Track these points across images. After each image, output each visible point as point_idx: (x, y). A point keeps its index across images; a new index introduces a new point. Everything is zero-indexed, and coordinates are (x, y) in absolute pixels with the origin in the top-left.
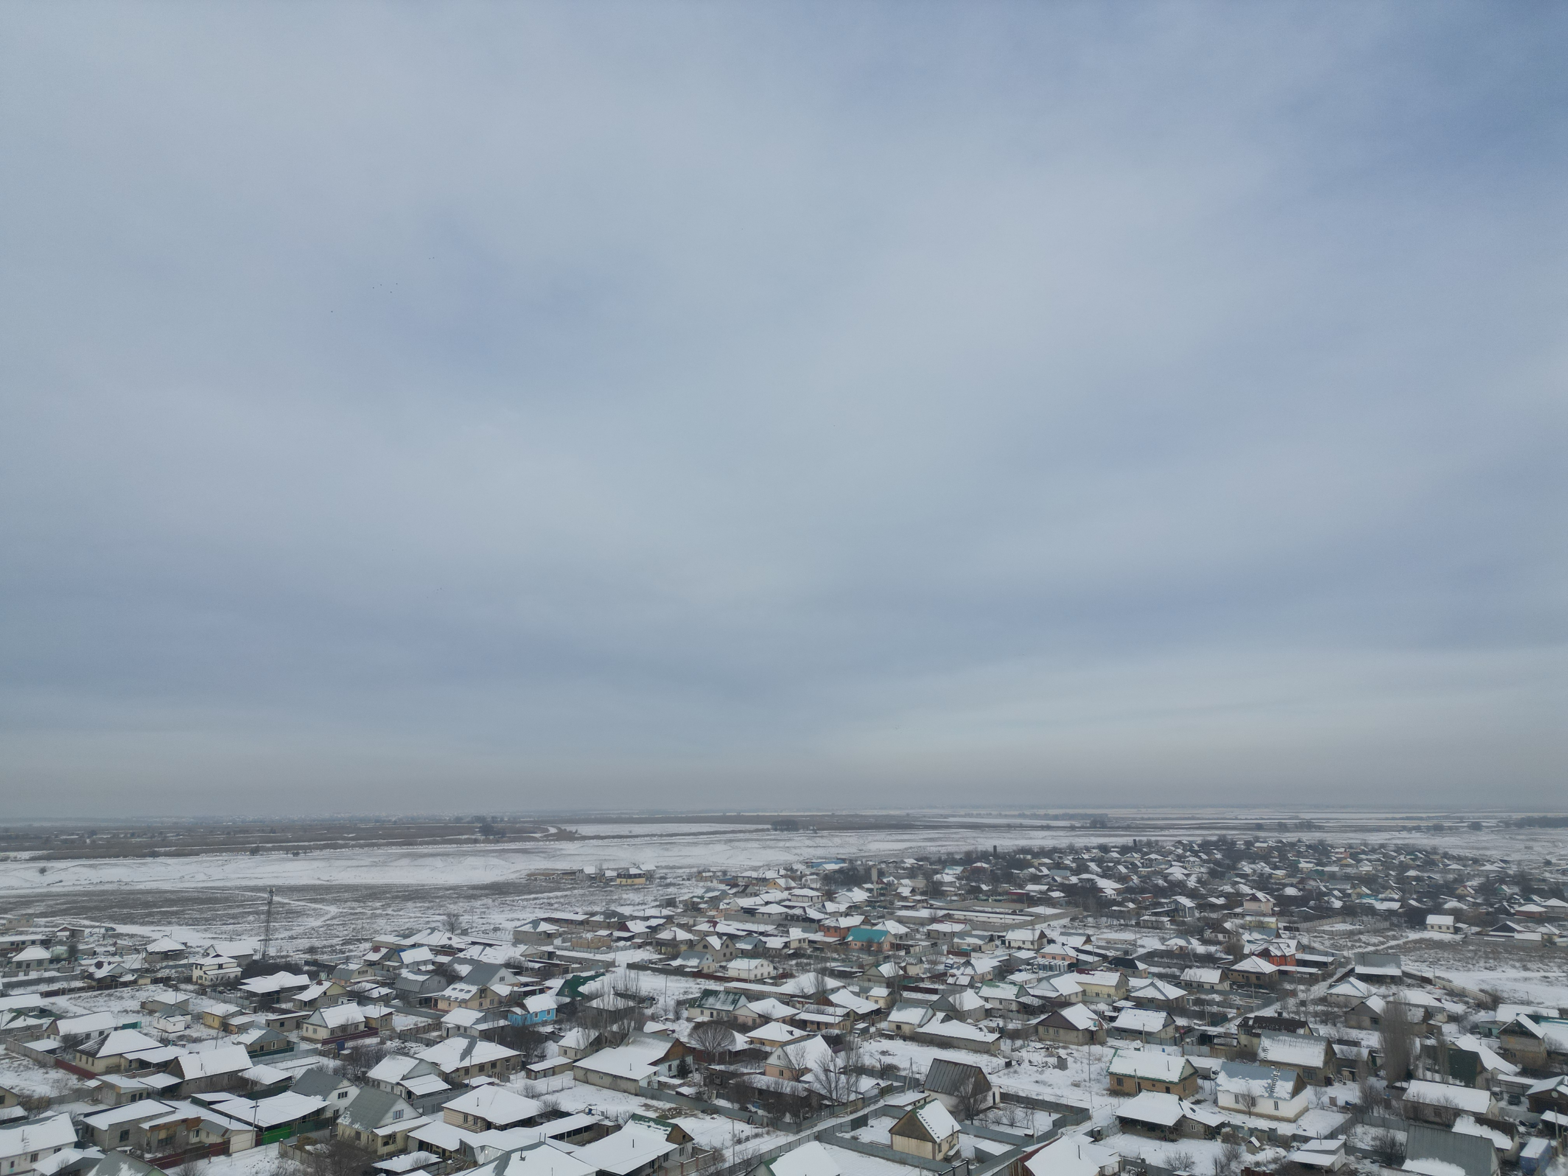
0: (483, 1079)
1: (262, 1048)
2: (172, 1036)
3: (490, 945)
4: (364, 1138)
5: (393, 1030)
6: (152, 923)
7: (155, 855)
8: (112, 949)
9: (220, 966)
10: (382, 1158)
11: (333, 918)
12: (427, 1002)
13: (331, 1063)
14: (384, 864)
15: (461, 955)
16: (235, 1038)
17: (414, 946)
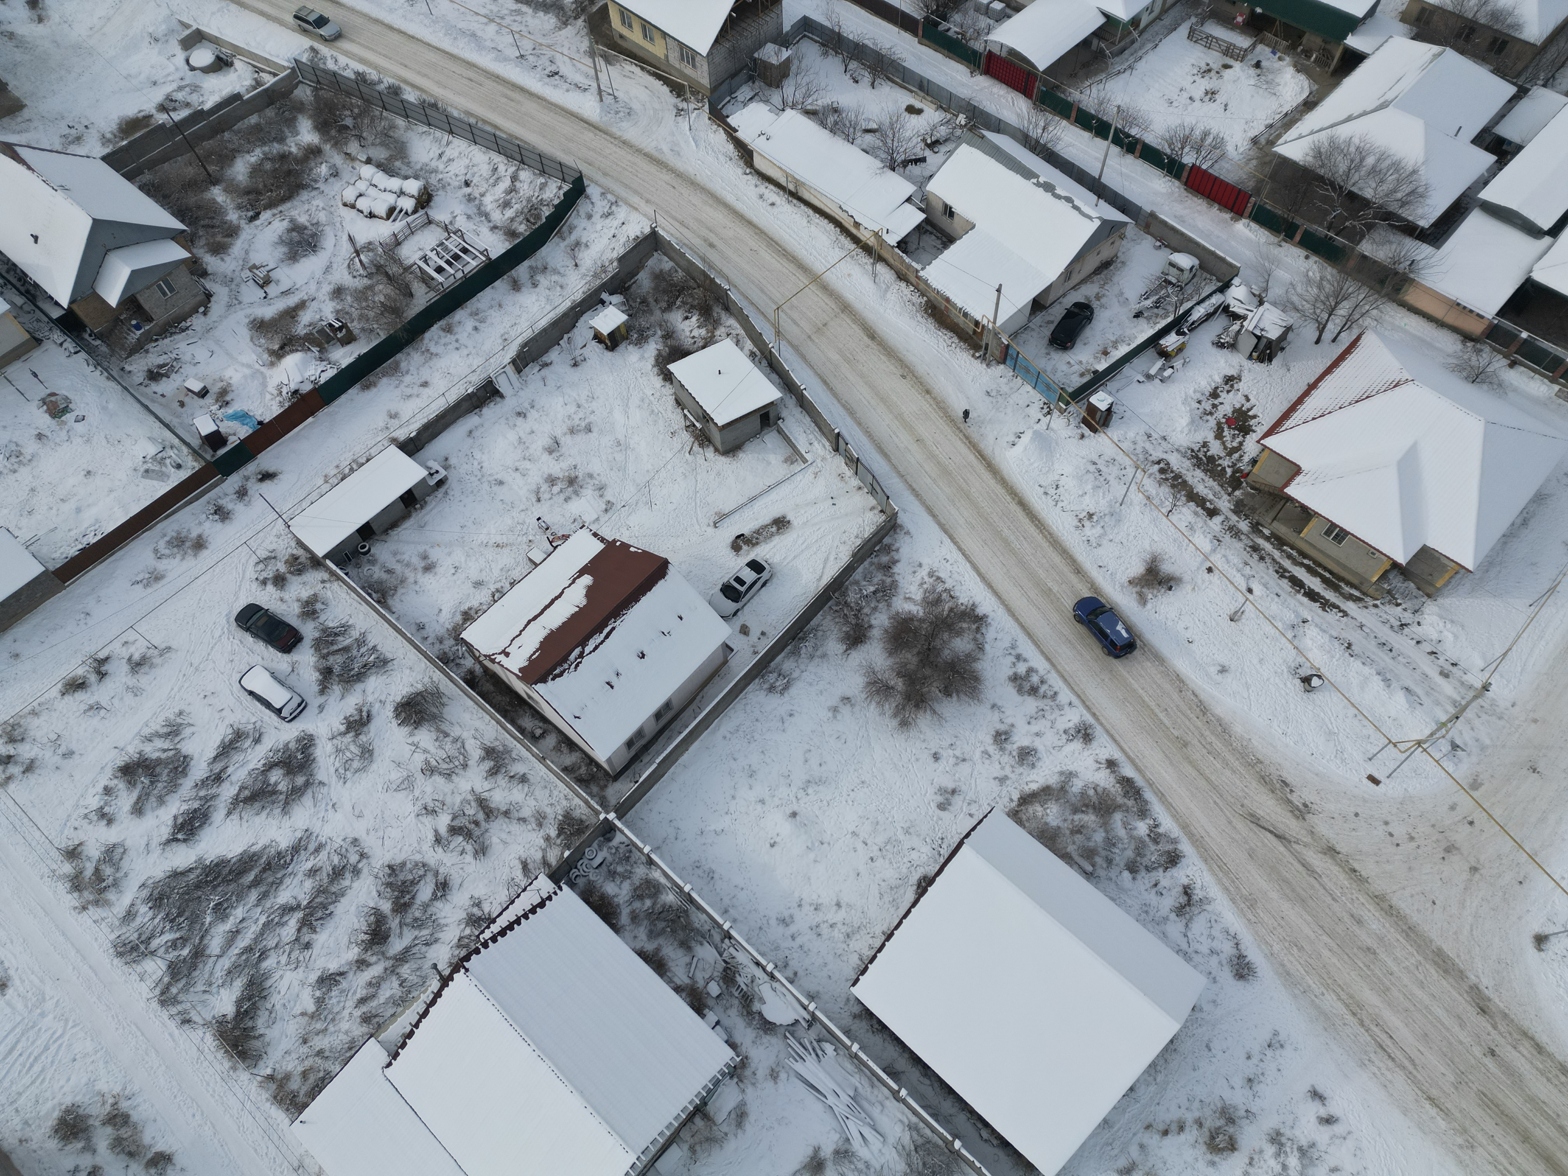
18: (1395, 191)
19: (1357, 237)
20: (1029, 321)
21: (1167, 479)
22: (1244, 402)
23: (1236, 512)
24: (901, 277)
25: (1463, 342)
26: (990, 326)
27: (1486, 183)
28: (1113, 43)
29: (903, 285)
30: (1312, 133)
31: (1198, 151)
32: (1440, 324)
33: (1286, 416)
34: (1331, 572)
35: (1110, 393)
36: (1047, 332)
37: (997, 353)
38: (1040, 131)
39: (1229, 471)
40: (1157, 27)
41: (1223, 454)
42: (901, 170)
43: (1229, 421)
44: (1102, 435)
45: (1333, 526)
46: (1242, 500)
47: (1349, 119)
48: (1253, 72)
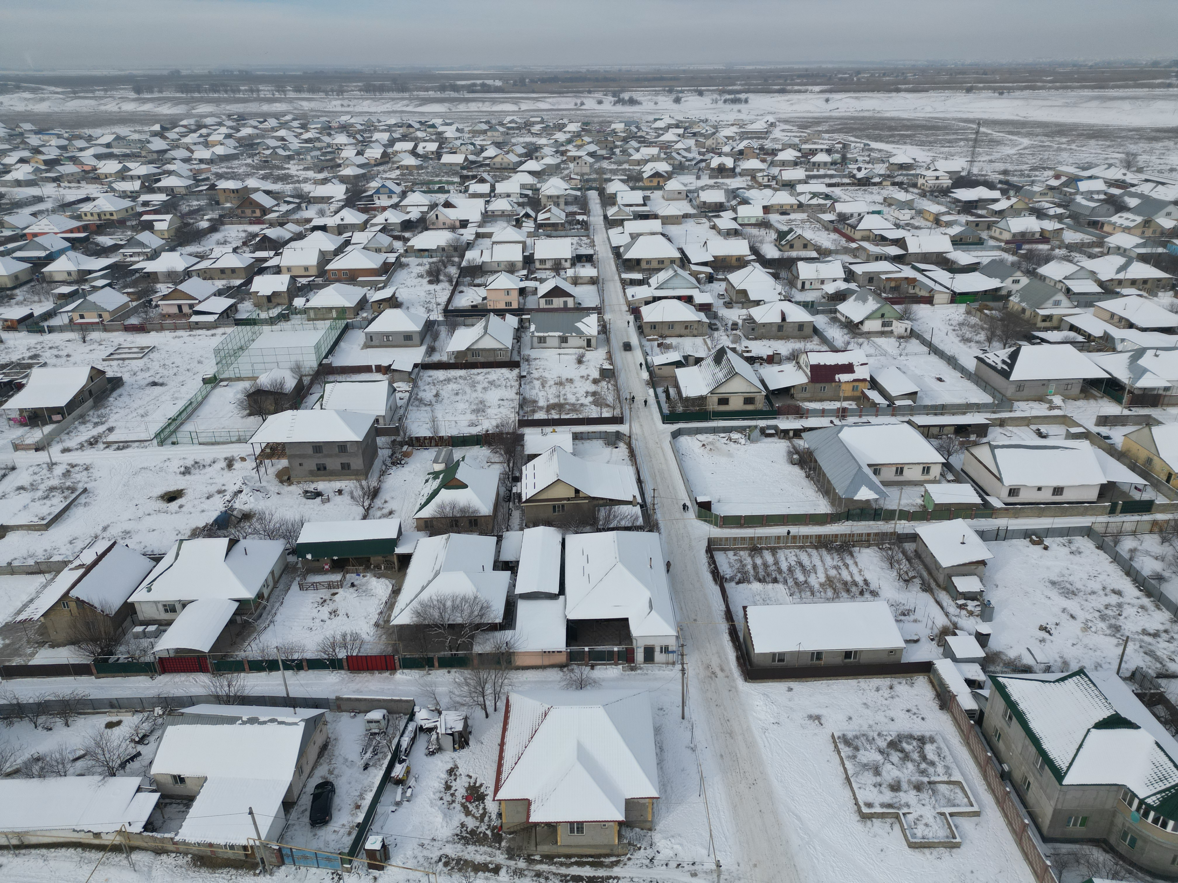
0: (1133, 291)
1: (961, 239)
2: (902, 223)
3: (1163, 184)
4: (1028, 313)
5: (1062, 241)
6: (893, 142)
7: (898, 90)
8: (867, 159)
9: (937, 178)
10: (1039, 330)
11: (1025, 148)
12: (1094, 224)
13: (1010, 258)
14: (1075, 105)
15: (1133, 189)
16: (943, 230)
17: (1090, 178)
18: (472, 612)
19: (469, 646)
20: (287, 820)
21: (453, 868)
22: (468, 780)
23: (511, 858)
24: (159, 852)
25: (561, 670)
26: (257, 843)
27: (514, 586)
28: (252, 614)
29: (164, 857)
30: (407, 605)
31: (345, 647)
32: (543, 667)
33: (499, 772)
34: (591, 856)
35: (378, 834)
36: (306, 819)
37: (274, 860)
38: (226, 689)
39: (489, 832)
40: (277, 592)
41: (478, 824)
42: (122, 772)
43: (468, 798)
44: (389, 867)
45: (572, 823)
46: (509, 847)
47: (423, 588)
48: (352, 590)
